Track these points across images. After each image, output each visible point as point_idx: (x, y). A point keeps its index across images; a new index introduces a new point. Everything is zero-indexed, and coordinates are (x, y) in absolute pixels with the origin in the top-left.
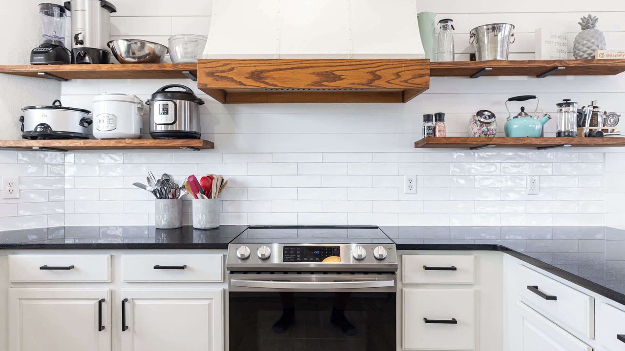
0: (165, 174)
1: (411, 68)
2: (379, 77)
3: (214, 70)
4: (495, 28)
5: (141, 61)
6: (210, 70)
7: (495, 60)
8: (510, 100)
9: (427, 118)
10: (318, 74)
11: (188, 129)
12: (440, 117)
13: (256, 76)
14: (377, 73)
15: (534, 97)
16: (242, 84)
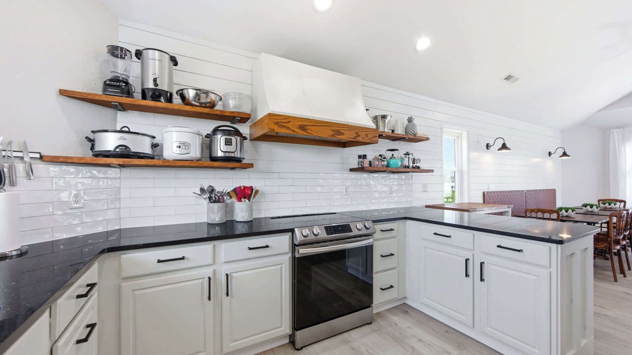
0: (210, 186)
1: (371, 132)
2: (359, 136)
3: (279, 121)
6: (276, 121)
7: (384, 132)
8: (388, 150)
9: (360, 157)
10: (333, 131)
12: (365, 156)
13: (303, 128)
14: (358, 133)
15: (397, 150)
16: (295, 132)
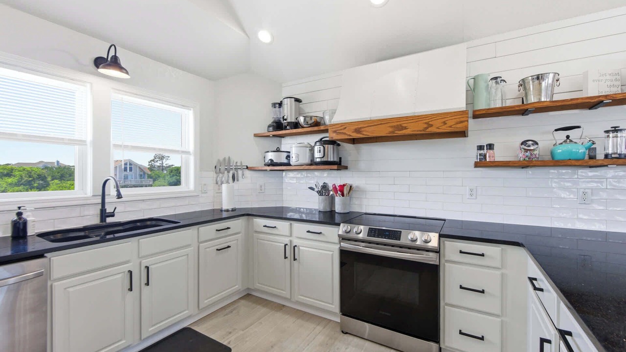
0: (325, 183)
1: (453, 118)
2: (432, 126)
3: (337, 129)
4: (539, 78)
5: (312, 125)
6: (334, 129)
7: (540, 102)
8: (556, 130)
9: (480, 148)
10: (392, 127)
11: (332, 160)
12: (490, 147)
13: (358, 131)
14: (430, 123)
15: (579, 127)
16: (351, 136)
